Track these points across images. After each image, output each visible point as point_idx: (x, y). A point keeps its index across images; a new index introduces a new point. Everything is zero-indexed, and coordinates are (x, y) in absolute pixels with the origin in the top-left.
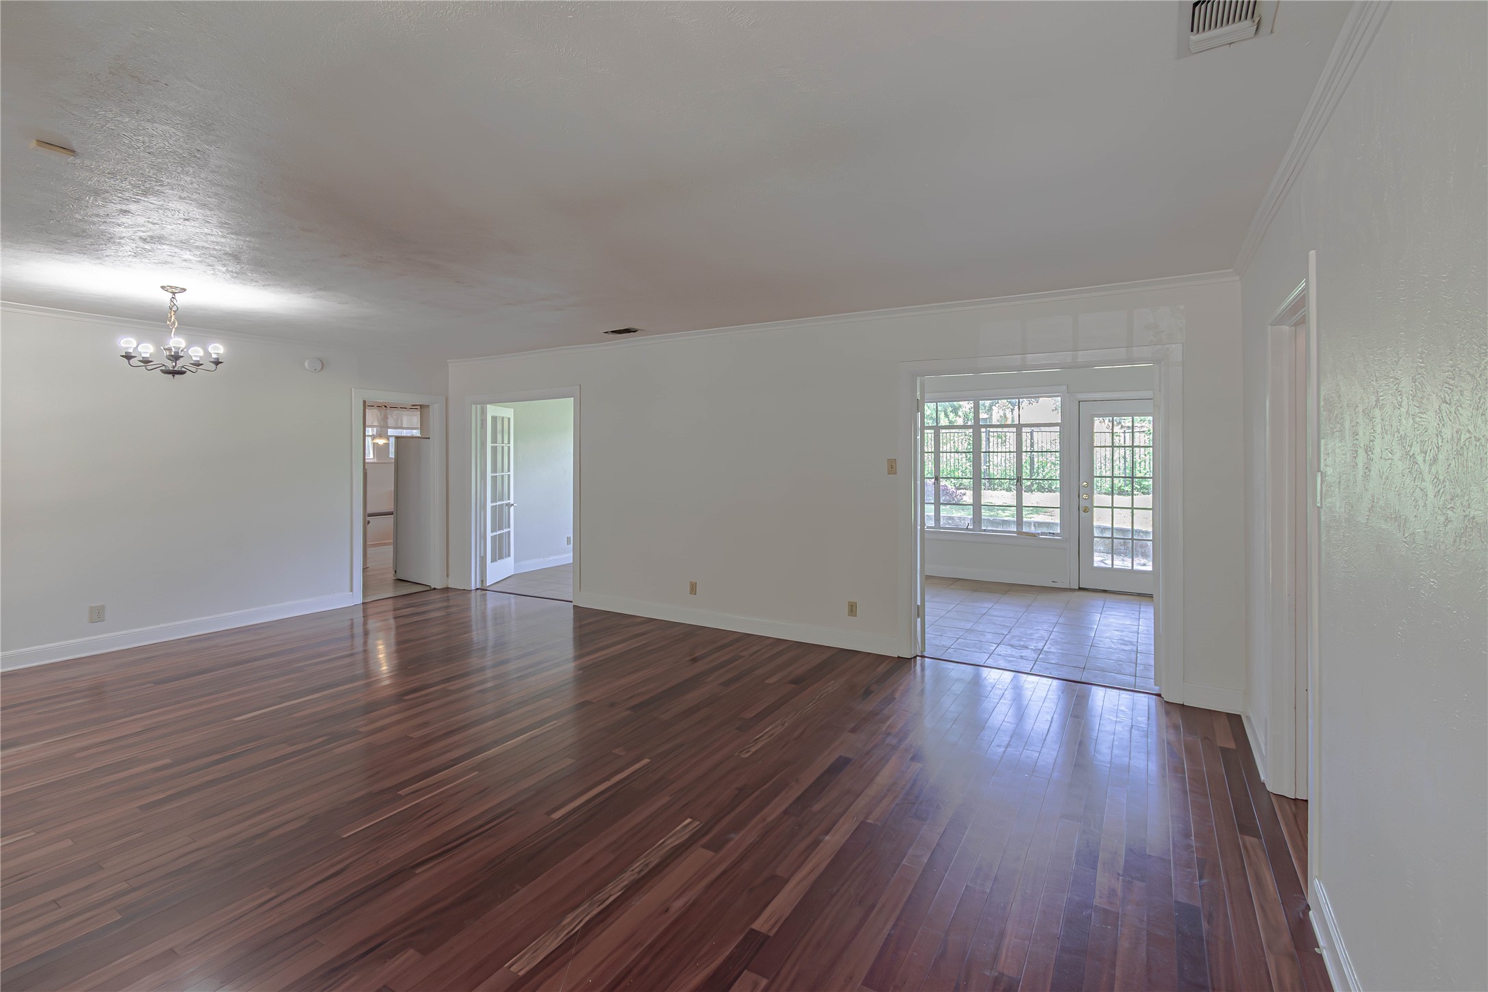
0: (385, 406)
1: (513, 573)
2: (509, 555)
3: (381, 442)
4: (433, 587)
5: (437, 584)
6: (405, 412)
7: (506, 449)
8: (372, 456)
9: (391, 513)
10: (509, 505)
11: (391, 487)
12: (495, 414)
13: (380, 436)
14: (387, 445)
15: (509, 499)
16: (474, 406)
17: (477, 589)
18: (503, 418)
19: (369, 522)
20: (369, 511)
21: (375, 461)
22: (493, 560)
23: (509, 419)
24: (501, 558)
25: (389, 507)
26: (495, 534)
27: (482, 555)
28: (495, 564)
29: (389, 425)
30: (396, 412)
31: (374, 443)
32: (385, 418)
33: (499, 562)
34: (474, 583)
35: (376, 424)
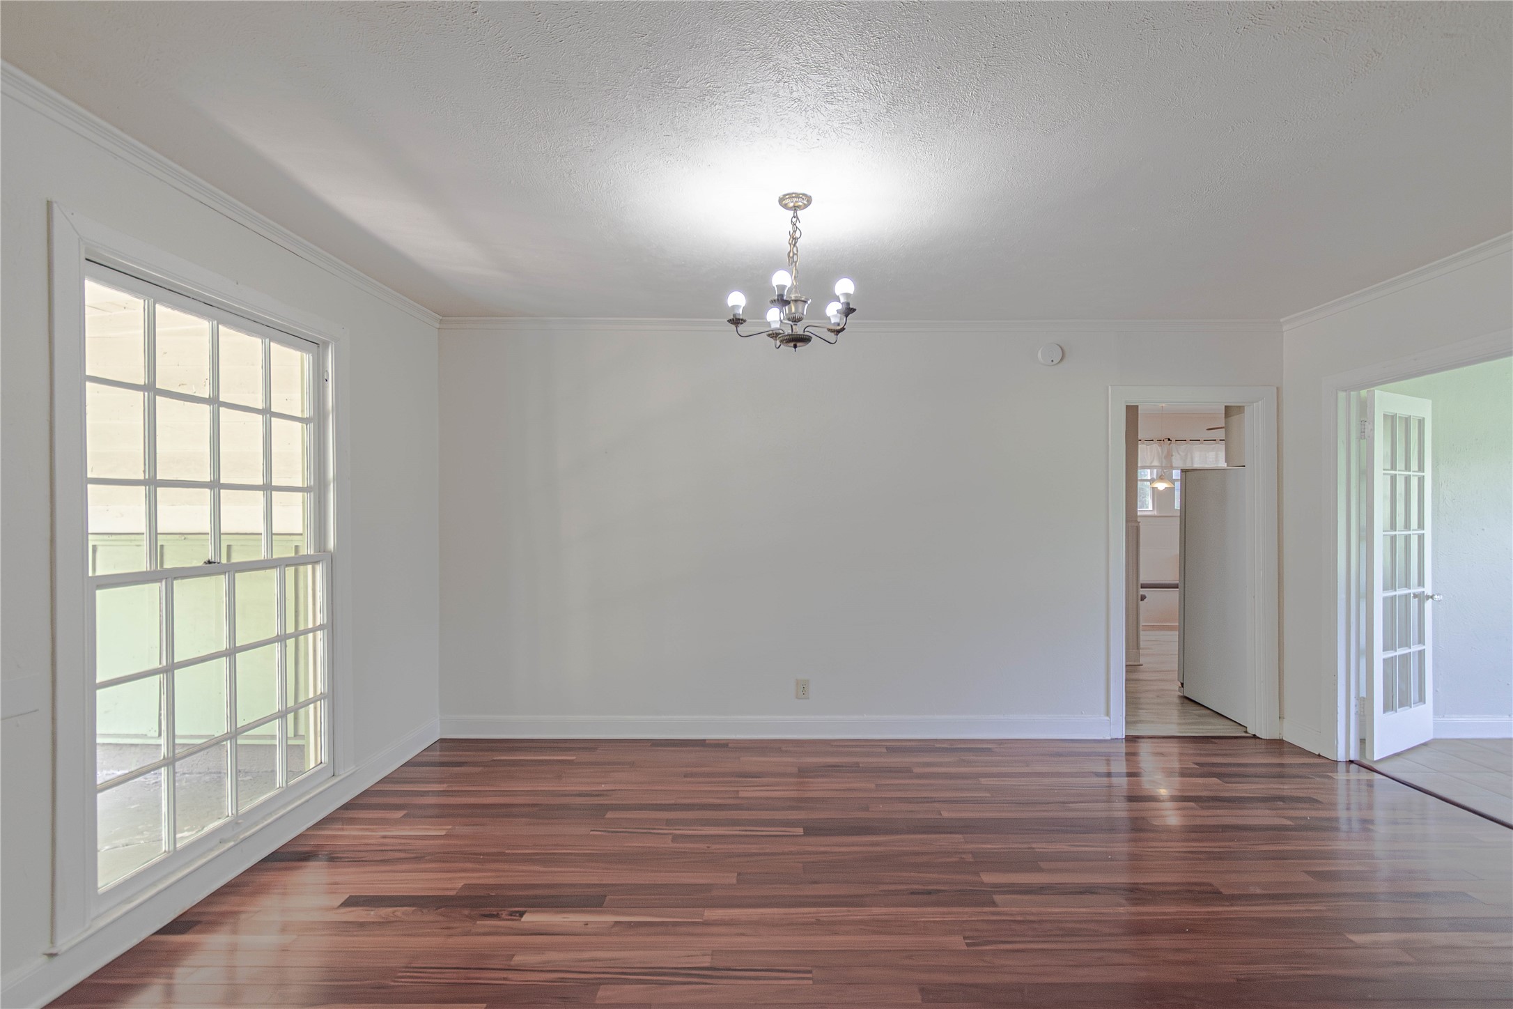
0: (1169, 440)
1: (1429, 736)
2: (1422, 699)
3: (1161, 486)
4: (1251, 731)
5: (1261, 727)
6: (1196, 445)
7: (1414, 483)
8: (1150, 508)
9: (1176, 586)
10: (1422, 598)
11: (1176, 551)
12: (1391, 410)
13: (1161, 478)
14: (1170, 491)
15: (1421, 583)
16: (1342, 395)
17: (1351, 762)
18: (1407, 420)
19: (1143, 598)
20: (1144, 578)
21: (1156, 513)
22: (1388, 707)
23: (1421, 422)
24: (1405, 703)
25: (1172, 576)
26: (1390, 654)
27: (1363, 694)
28: (1390, 715)
29: (1174, 465)
30: (1183, 446)
31: (1153, 488)
32: (1169, 456)
33: (1402, 713)
34: (1344, 749)
35: (1156, 463)
